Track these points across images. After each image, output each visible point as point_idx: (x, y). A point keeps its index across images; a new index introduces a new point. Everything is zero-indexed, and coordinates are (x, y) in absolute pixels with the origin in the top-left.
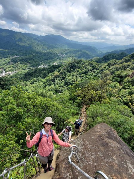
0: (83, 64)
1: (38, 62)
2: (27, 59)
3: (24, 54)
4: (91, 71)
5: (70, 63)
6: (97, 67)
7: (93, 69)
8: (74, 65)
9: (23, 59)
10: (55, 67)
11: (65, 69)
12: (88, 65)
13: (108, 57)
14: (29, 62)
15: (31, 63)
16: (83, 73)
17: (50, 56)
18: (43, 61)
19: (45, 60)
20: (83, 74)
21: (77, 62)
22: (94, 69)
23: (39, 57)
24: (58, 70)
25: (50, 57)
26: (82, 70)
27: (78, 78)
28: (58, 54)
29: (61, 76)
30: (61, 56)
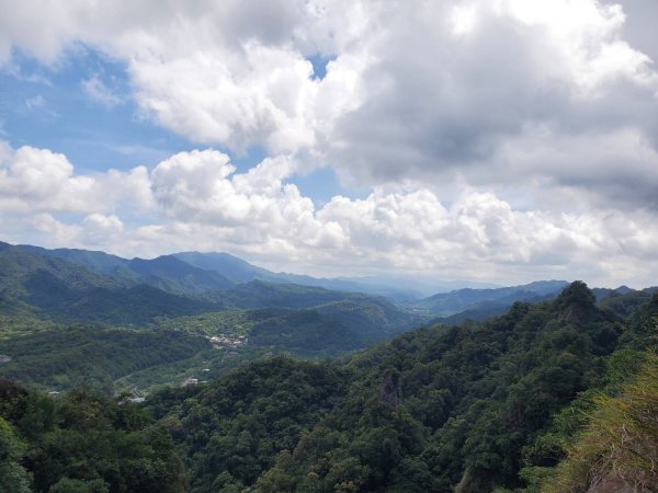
0: (285, 377)
1: (100, 379)
2: (46, 366)
3: (37, 344)
4: (318, 402)
5: (233, 377)
6: (340, 385)
7: (324, 397)
8: (248, 384)
9: (28, 372)
10: (173, 398)
11: (208, 404)
12: (306, 379)
13: (409, 340)
14: (56, 384)
15: (65, 387)
16: (286, 415)
17: (166, 349)
18: (129, 372)
19: (144, 366)
20: (282, 420)
21: (262, 369)
22: (330, 392)
23: (109, 357)
24: (183, 408)
25: (166, 353)
26: (278, 401)
27: (261, 437)
28: (213, 334)
29: (189, 436)
30: (225, 345)
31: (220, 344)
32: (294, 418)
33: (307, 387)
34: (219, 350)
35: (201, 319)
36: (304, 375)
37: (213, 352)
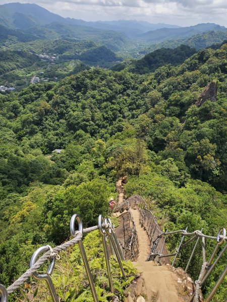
0: (102, 79)
4: (122, 93)
5: (73, 80)
6: (133, 84)
7: (125, 90)
8: (82, 84)
10: (38, 90)
11: (62, 94)
12: (115, 80)
16: (106, 100)
17: (18, 61)
20: (105, 103)
21: (89, 75)
22: (128, 88)
24: (47, 96)
25: (18, 64)
26: (102, 93)
27: (96, 112)
28: (39, 53)
29: (55, 111)
30: (47, 59)
31: (45, 58)
32: (111, 102)
33: (117, 85)
34: (44, 62)
35: (31, 45)
36: (114, 78)
37: (42, 63)
